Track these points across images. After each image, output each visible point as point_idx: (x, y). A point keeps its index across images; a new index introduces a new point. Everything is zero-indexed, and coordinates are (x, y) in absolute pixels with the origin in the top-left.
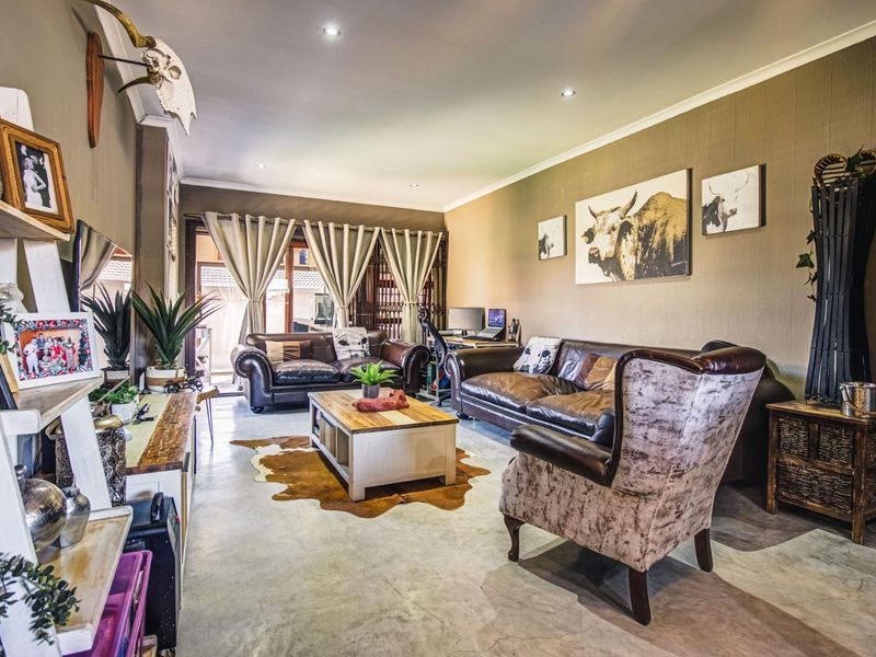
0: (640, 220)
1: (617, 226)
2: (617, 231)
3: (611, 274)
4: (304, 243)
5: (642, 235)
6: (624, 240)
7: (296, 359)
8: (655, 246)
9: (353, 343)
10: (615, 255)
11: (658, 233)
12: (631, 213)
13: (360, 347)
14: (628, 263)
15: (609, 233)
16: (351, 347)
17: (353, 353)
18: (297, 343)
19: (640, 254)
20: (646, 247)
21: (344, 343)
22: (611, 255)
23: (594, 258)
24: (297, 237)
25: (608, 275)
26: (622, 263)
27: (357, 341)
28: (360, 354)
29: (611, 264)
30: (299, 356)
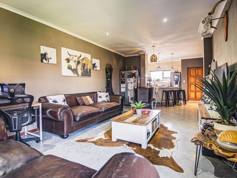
0: (82, 62)
1: (77, 61)
2: (77, 62)
3: (75, 74)
5: (83, 65)
6: (78, 65)
8: (86, 69)
10: (76, 69)
11: (86, 66)
12: (80, 59)
14: (80, 72)
15: (74, 62)
19: (82, 70)
20: (84, 69)
22: (75, 69)
23: (69, 68)
25: (74, 74)
26: (78, 71)
29: (75, 71)
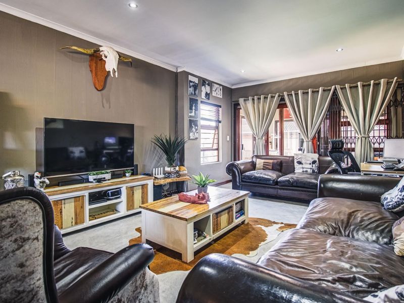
4: (285, 106)
7: (270, 169)
9: (306, 163)
13: (310, 166)
16: (304, 166)
17: (305, 170)
18: (271, 161)
21: (300, 163)
24: (281, 102)
27: (309, 162)
28: (309, 170)
30: (271, 168)
